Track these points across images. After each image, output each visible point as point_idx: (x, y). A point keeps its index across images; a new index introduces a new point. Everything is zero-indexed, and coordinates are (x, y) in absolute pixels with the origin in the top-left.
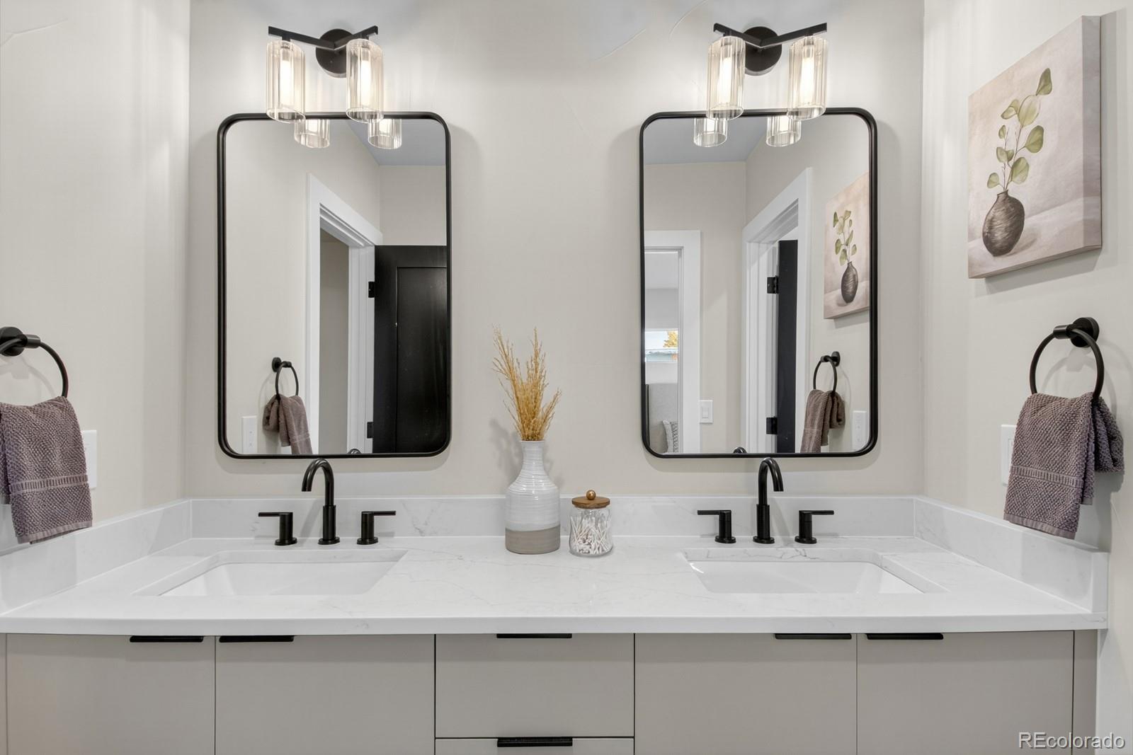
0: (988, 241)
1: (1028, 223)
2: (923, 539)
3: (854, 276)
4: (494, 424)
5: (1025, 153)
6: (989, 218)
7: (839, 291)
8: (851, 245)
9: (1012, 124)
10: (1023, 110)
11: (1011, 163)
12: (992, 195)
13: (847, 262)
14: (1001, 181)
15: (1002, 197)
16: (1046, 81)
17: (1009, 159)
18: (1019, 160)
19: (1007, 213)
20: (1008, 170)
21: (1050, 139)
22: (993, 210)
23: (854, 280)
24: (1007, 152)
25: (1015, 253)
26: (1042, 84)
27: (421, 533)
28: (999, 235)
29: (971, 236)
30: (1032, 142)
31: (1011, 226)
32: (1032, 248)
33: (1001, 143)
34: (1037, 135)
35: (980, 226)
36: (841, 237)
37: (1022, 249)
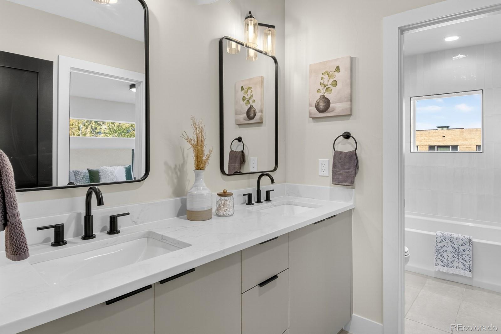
0: (317, 108)
1: (332, 105)
2: (289, 195)
3: (254, 111)
4: (166, 164)
5: (331, 86)
6: (318, 101)
7: (246, 115)
8: (252, 99)
9: (326, 77)
10: (330, 75)
11: (326, 88)
12: (319, 95)
13: (250, 105)
14: (322, 92)
15: (322, 97)
16: (338, 69)
17: (325, 87)
18: (329, 88)
19: (324, 101)
20: (325, 90)
21: (339, 85)
22: (319, 100)
23: (254, 112)
24: (324, 85)
25: (327, 113)
26: (336, 69)
27: (136, 223)
28: (322, 107)
29: (311, 105)
30: (333, 84)
31: (326, 105)
32: (333, 112)
33: (322, 82)
34: (335, 82)
35: (314, 103)
36: (246, 96)
37: (330, 112)
